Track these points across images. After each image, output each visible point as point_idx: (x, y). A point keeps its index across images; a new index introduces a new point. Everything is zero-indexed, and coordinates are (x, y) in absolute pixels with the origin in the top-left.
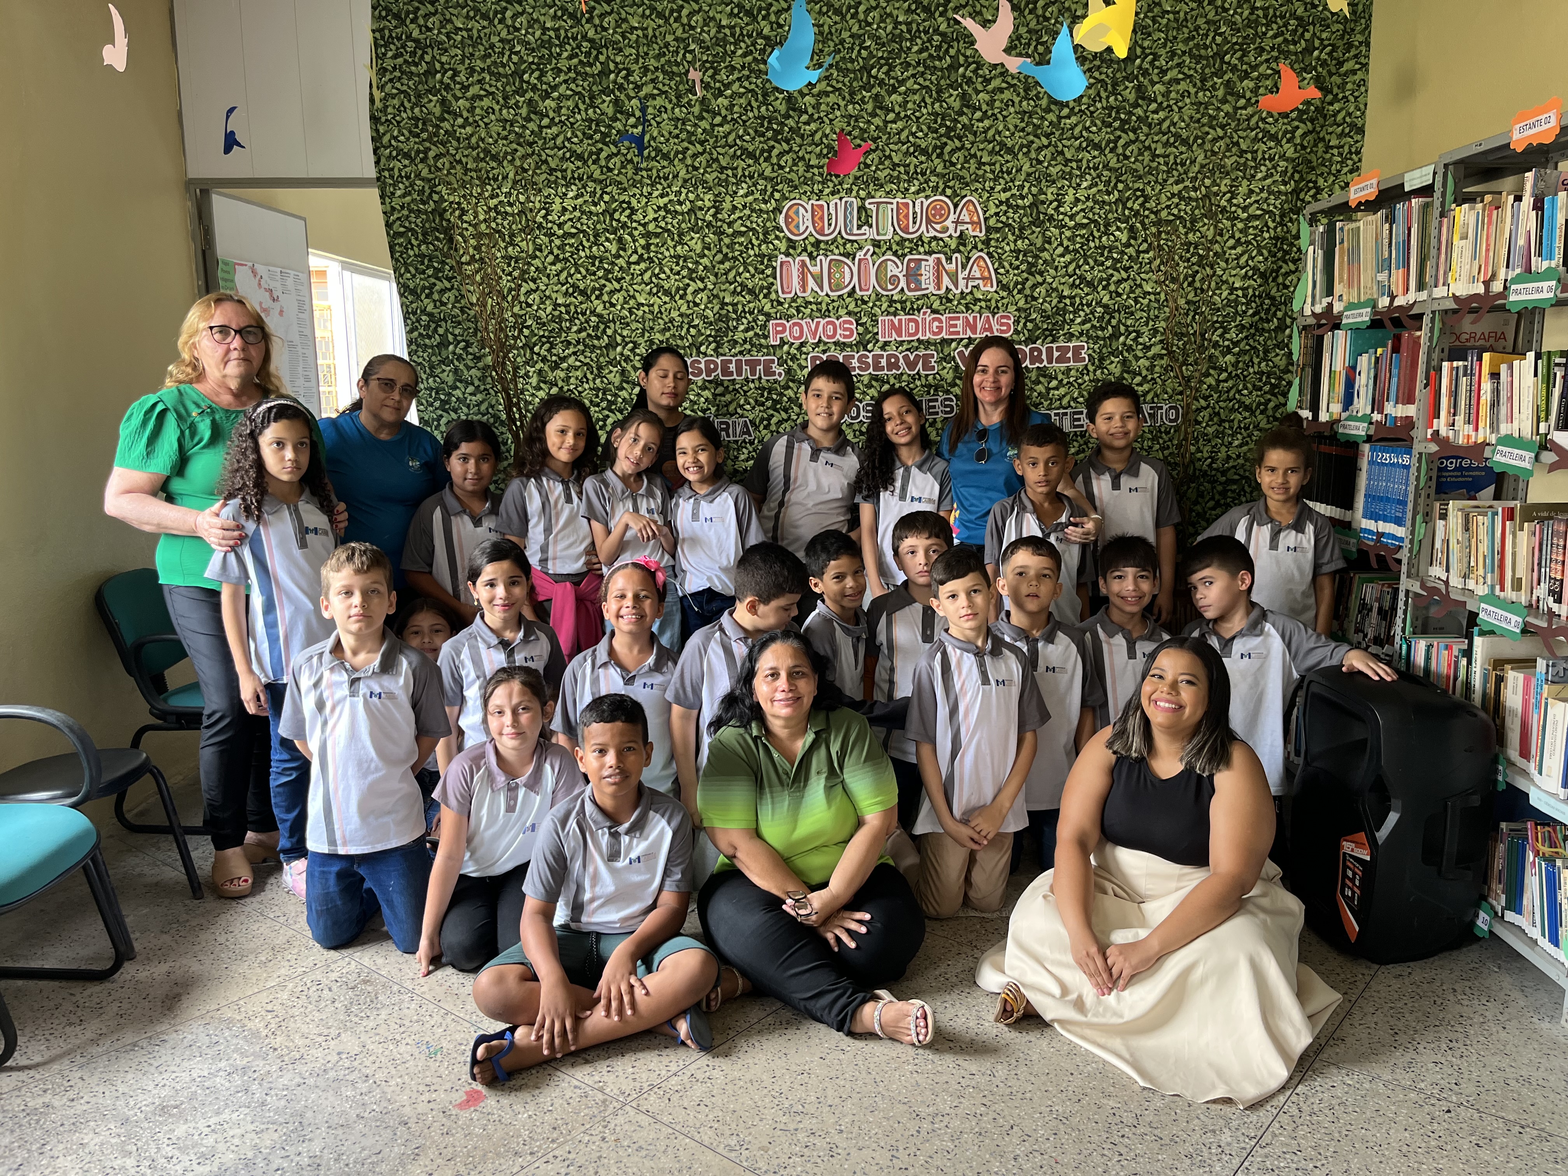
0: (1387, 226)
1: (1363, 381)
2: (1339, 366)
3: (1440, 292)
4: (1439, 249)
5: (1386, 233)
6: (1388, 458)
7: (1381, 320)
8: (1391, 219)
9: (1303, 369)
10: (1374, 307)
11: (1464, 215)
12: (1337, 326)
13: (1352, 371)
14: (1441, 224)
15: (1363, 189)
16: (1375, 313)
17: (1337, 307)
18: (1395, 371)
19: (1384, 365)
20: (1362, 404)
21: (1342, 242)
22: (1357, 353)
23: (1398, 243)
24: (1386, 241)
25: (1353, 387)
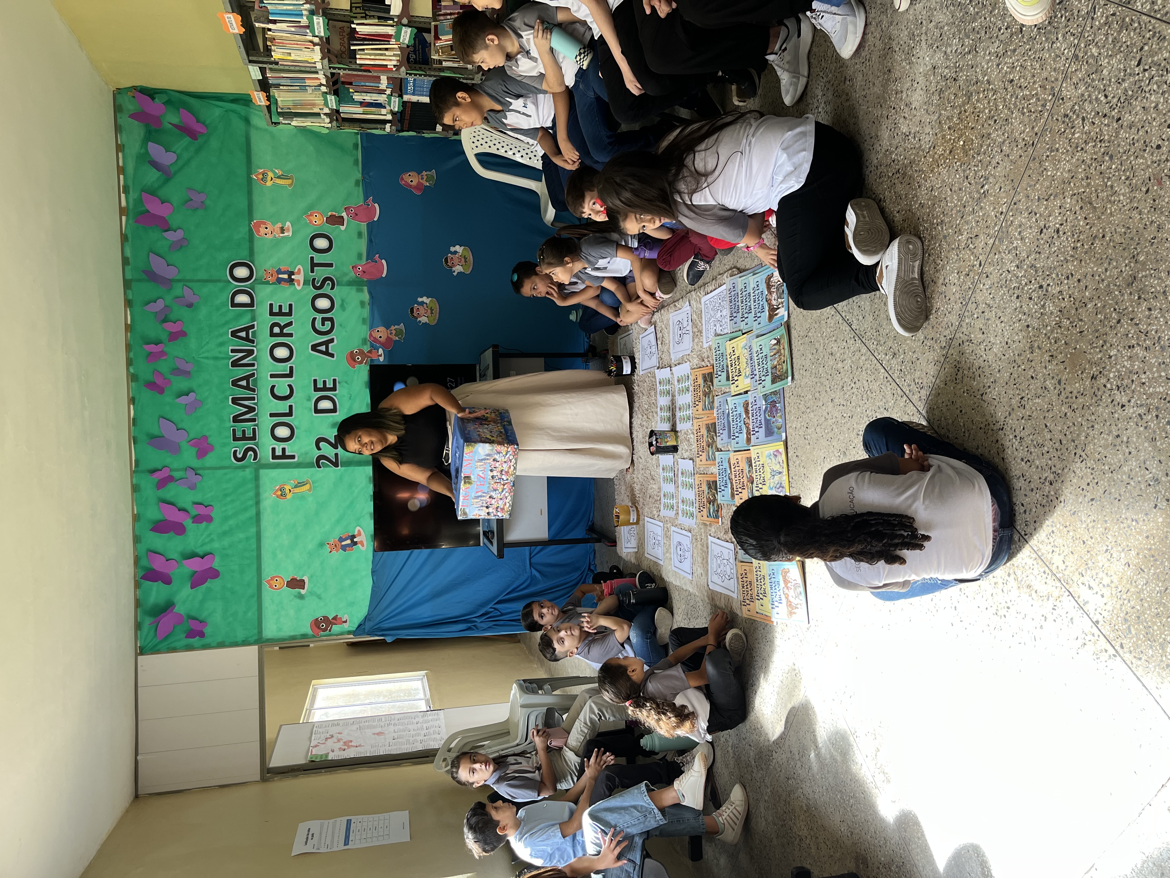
0: (281, 87)
1: (369, 98)
2: (361, 110)
3: (319, 66)
4: (296, 66)
5: (285, 88)
6: (410, 87)
7: (334, 91)
8: (277, 86)
9: (363, 128)
10: (326, 93)
11: (277, 55)
12: (338, 111)
13: (362, 104)
14: (281, 65)
15: (260, 99)
16: (330, 93)
17: (327, 111)
18: (363, 84)
19: (358, 89)
20: (381, 99)
21: (290, 109)
22: (352, 101)
23: (291, 82)
24: (289, 88)
25: (372, 103)
